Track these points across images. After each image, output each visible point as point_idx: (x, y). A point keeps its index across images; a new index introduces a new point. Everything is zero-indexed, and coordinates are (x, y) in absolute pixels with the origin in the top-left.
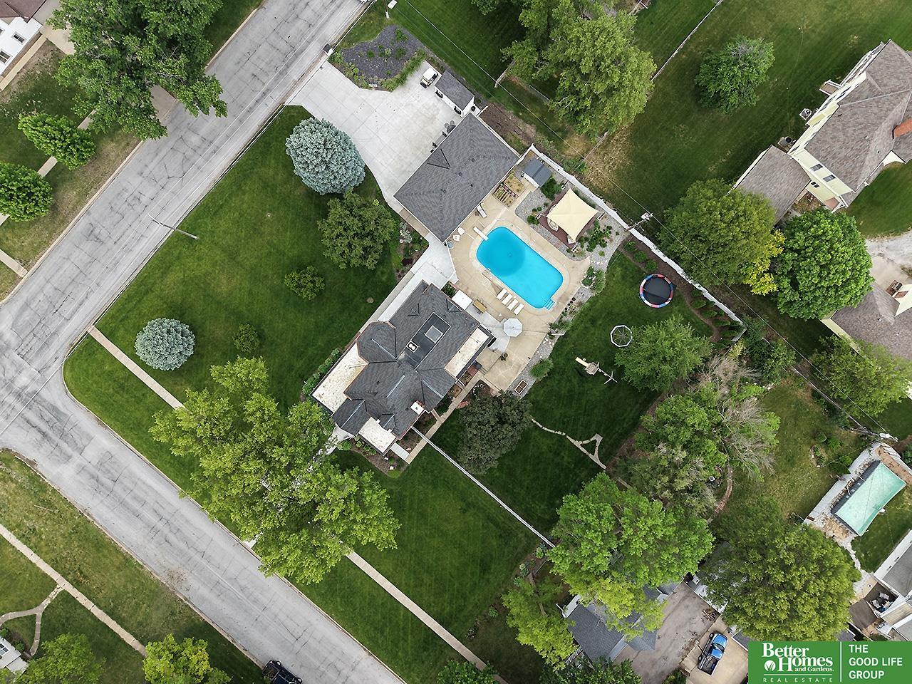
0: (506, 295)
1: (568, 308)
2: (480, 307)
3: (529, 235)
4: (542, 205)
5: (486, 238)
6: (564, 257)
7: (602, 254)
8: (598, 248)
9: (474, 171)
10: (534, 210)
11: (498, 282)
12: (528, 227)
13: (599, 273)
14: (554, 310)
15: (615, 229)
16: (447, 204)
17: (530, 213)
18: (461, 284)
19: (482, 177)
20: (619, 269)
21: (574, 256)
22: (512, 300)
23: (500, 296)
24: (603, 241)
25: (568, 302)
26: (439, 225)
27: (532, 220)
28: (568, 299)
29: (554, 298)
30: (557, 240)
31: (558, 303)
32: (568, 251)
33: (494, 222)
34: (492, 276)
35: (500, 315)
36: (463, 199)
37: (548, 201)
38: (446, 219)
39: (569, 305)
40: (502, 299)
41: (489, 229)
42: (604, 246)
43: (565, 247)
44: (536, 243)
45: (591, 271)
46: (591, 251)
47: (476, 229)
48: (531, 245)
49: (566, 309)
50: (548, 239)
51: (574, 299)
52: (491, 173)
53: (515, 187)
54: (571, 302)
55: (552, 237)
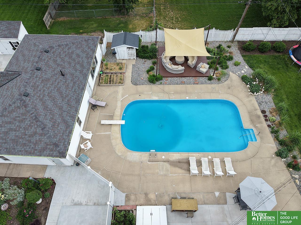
1: (269, 123)
4: (151, 65)
7: (237, 64)
8: (230, 63)
10: (148, 72)
18: (133, 197)
20: (262, 66)
21: (219, 80)
22: (211, 163)
23: (194, 169)
24: (226, 56)
25: (263, 119)
26: (45, 139)
27: (153, 80)
28: (259, 117)
29: (247, 124)
30: (192, 79)
31: (256, 127)
32: (210, 79)
33: (119, 104)
35: (217, 194)
38: (49, 124)
39: (266, 120)
40: (200, 171)
42: (231, 58)
44: (176, 92)
46: (227, 68)
47: (103, 122)
48: (173, 98)
49: (269, 126)
51: (263, 112)
53: (116, 69)
54: (265, 116)
55: (184, 79)
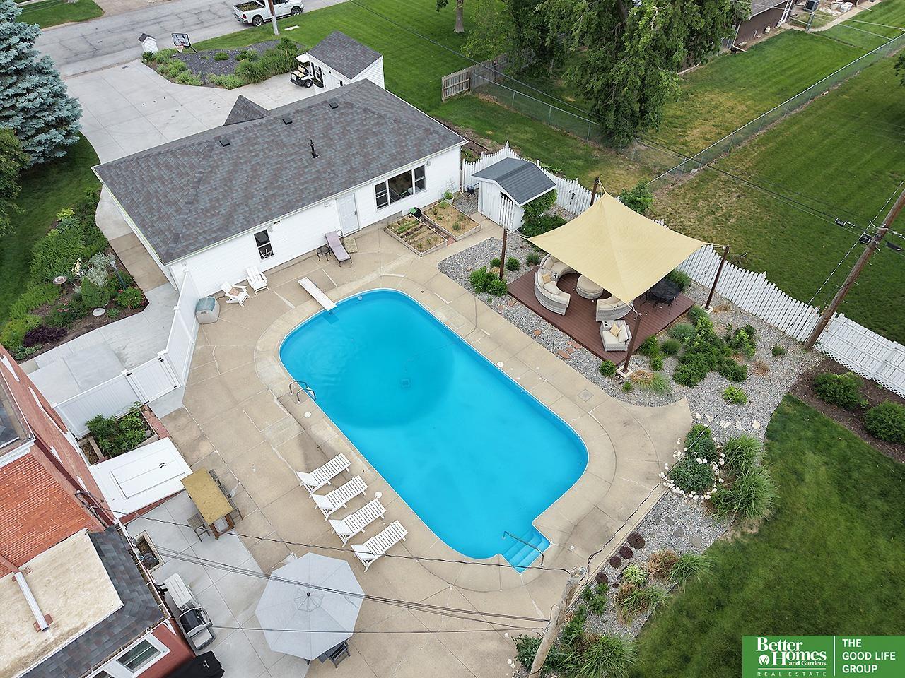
0: (340, 480)
1: (613, 574)
3: (473, 319)
6: (597, 393)
7: (736, 400)
8: (717, 381)
9: (328, 127)
10: (498, 265)
11: (328, 433)
12: (473, 302)
13: (737, 453)
14: (540, 577)
15: (765, 341)
21: (628, 389)
22: (360, 501)
24: (731, 363)
25: (611, 550)
27: (485, 285)
30: (563, 340)
32: (607, 371)
34: (311, 412)
39: (615, 562)
42: (736, 377)
43: (595, 362)
45: (698, 440)
46: (688, 383)
47: (306, 282)
48: (477, 343)
49: (602, 578)
51: (636, 540)
53: (449, 222)
54: (626, 553)
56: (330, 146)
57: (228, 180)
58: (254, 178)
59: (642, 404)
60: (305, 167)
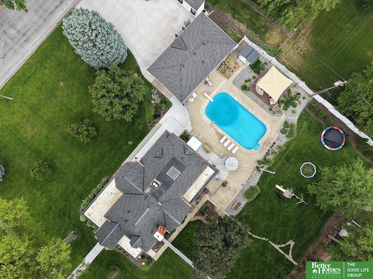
0: (226, 140)
1: (270, 149)
2: (208, 148)
3: (243, 99)
4: (251, 77)
5: (212, 100)
6: (268, 115)
7: (294, 112)
8: (291, 108)
9: (204, 52)
10: (246, 81)
11: (220, 131)
12: (242, 93)
13: (292, 125)
14: (260, 151)
15: (303, 95)
16: (185, 75)
17: (243, 83)
18: (194, 132)
19: (210, 56)
20: (305, 123)
21: (274, 113)
22: (230, 144)
23: (222, 141)
24: (294, 103)
25: (270, 145)
26: (179, 90)
27: (244, 88)
28: (270, 143)
29: (261, 142)
30: (262, 102)
31: (263, 146)
32: (270, 109)
33: (218, 89)
34: (216, 127)
35: (222, 154)
36: (196, 72)
37: (256, 75)
38: (184, 86)
39: (271, 147)
40: (223, 143)
41: (214, 93)
42: (295, 106)
43: (267, 107)
44: (248, 104)
45: (286, 124)
46: (286, 110)
47: (205, 94)
48: (244, 105)
49: (269, 150)
50: (256, 101)
51: (274, 143)
52: (217, 53)
53: (232, 65)
54: (273, 146)
55: (259, 99)
56: (206, 58)
57: (187, 77)
58: (192, 74)
59: (277, 116)
60: (202, 67)
